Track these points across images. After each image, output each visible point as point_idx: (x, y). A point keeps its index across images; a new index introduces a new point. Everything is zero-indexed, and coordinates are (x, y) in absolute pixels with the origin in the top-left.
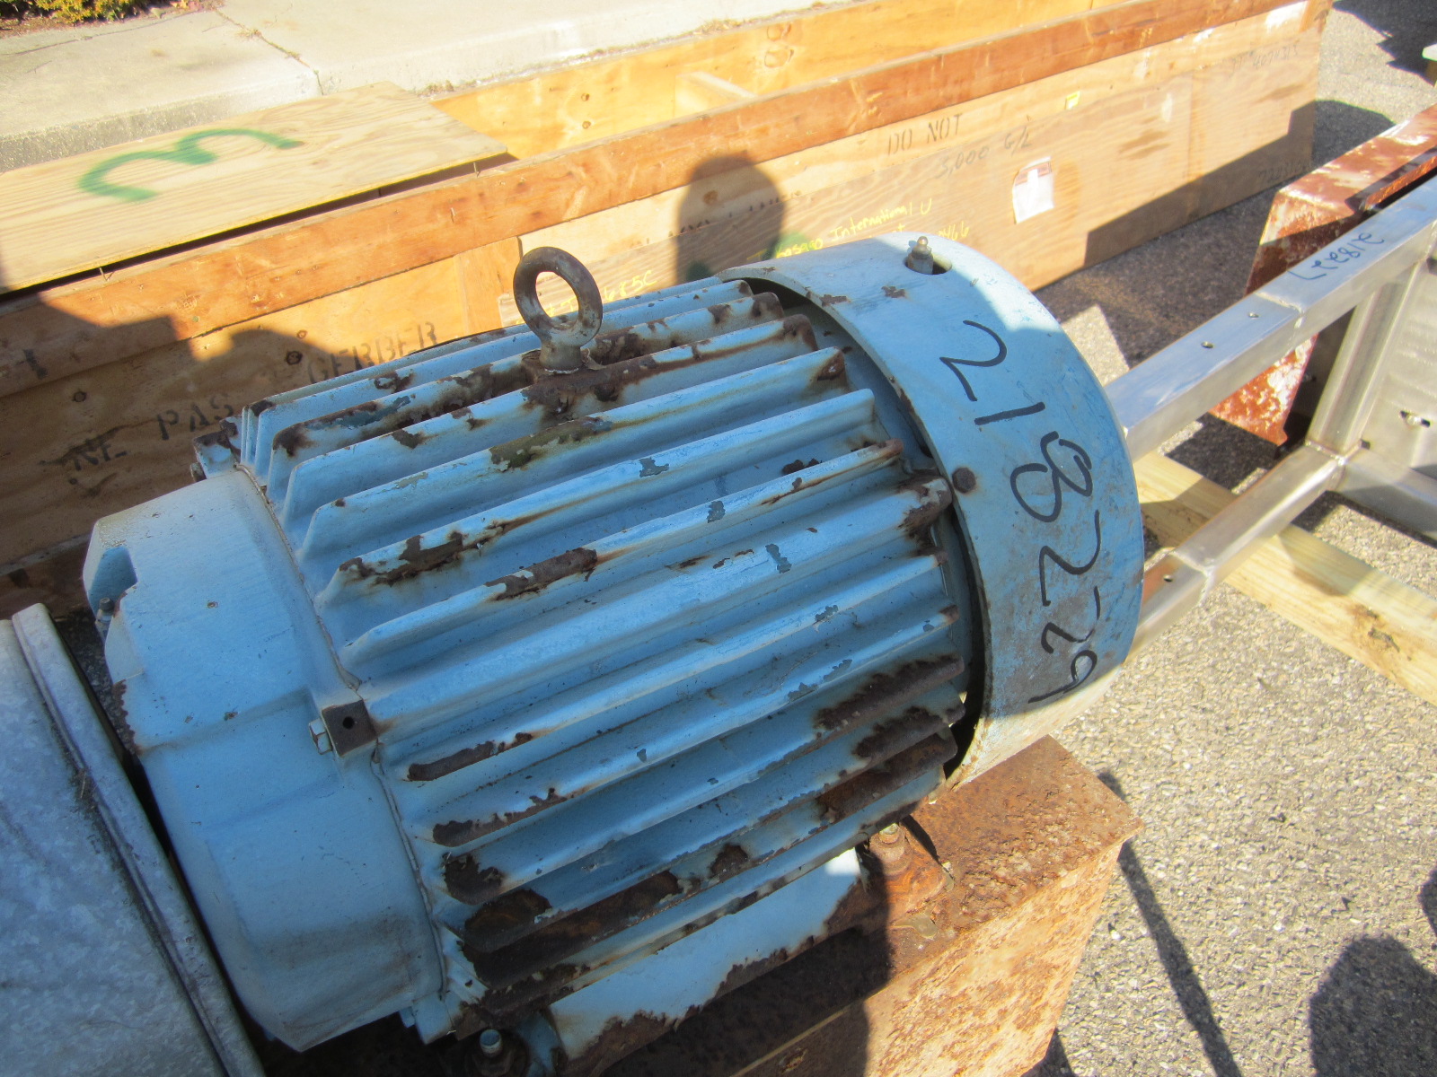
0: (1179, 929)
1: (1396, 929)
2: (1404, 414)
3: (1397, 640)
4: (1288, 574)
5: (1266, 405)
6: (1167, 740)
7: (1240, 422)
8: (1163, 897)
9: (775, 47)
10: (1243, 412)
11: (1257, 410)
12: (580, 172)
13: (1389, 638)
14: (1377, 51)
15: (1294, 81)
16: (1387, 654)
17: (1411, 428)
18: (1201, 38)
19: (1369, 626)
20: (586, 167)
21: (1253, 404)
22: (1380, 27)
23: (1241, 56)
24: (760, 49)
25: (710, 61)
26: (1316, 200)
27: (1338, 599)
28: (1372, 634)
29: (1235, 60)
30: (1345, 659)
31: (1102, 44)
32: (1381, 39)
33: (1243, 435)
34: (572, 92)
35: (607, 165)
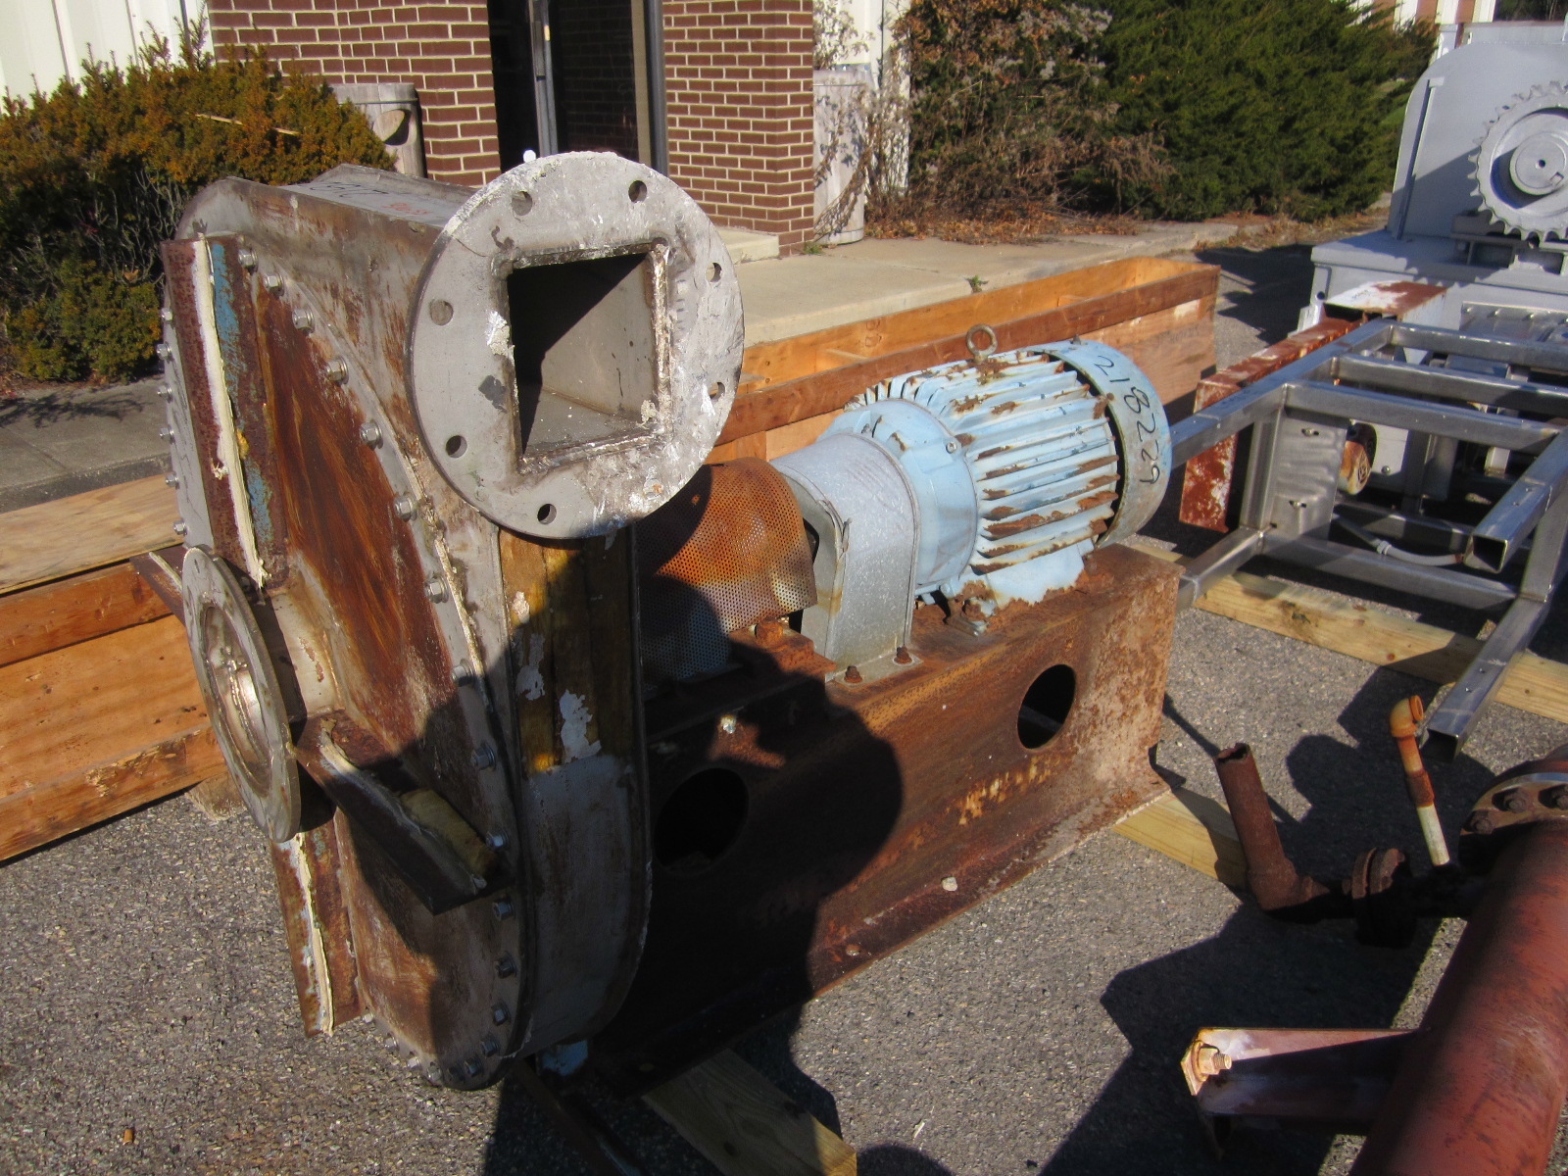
0: (1213, 741)
1: (1328, 732)
2: (1291, 503)
3: (1308, 617)
4: (1240, 593)
5: (1213, 509)
6: (1189, 676)
7: (1199, 523)
8: (1202, 731)
9: (871, 335)
10: (1200, 517)
11: (1208, 513)
12: (798, 395)
13: (1303, 616)
14: (1256, 340)
15: (1199, 351)
16: (1304, 627)
17: (1296, 509)
18: (1134, 323)
19: (1291, 612)
20: (801, 390)
21: (1205, 510)
22: (1256, 326)
23: (1162, 334)
24: (863, 337)
25: (834, 342)
26: (1220, 385)
27: (1272, 601)
28: (1294, 617)
29: (1159, 337)
30: (1282, 637)
31: (1075, 326)
32: (1258, 332)
33: (1200, 530)
34: (761, 360)
35: (811, 391)
